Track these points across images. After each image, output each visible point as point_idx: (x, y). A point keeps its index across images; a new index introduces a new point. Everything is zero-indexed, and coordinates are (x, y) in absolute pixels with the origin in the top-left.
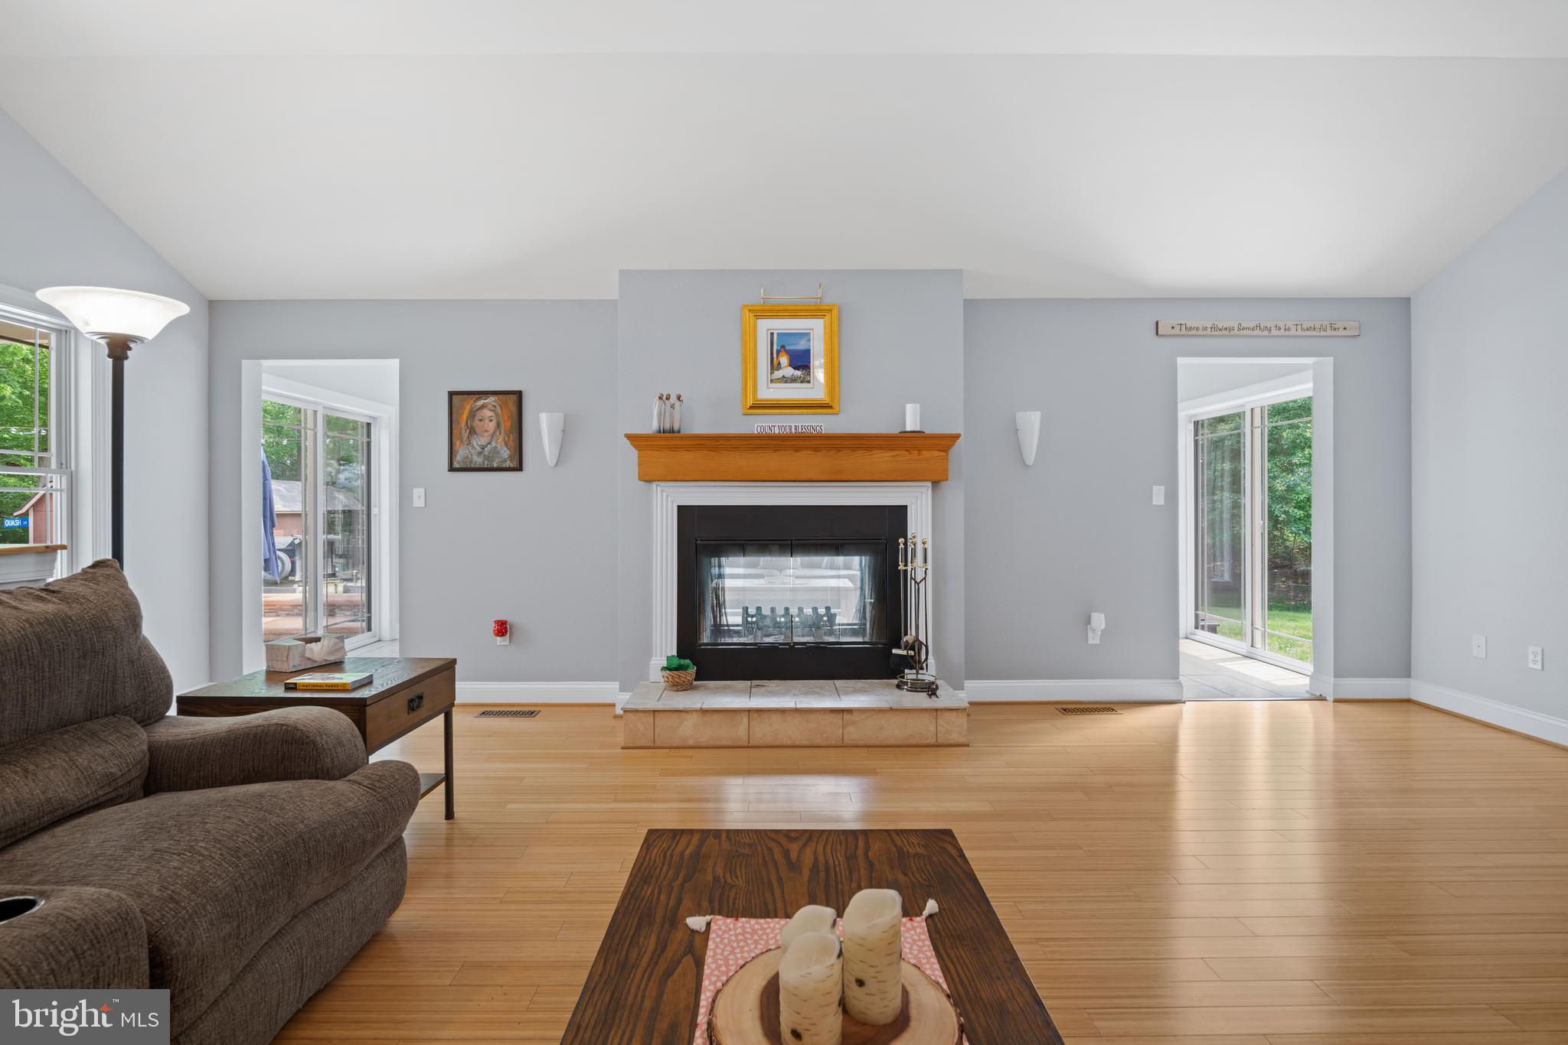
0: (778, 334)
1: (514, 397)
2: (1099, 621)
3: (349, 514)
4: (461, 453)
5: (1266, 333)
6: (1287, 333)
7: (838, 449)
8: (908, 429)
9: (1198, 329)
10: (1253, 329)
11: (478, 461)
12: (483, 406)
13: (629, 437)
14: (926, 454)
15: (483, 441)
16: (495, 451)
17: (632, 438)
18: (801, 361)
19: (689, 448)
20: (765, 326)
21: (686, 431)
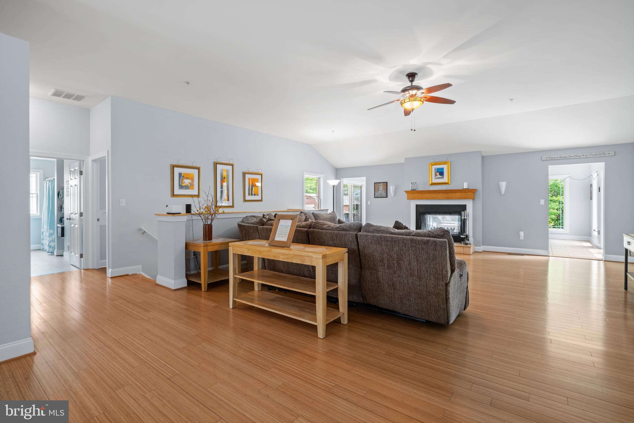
0: (437, 169)
1: (386, 183)
2: (522, 234)
3: (357, 205)
4: (376, 194)
5: (579, 157)
6: (586, 157)
7: (448, 193)
8: (465, 188)
9: (555, 158)
10: (574, 156)
11: (379, 196)
12: (380, 185)
13: (405, 191)
14: (468, 193)
15: (380, 192)
16: (382, 194)
17: (406, 192)
18: (442, 174)
19: (417, 193)
20: (434, 167)
21: (417, 190)
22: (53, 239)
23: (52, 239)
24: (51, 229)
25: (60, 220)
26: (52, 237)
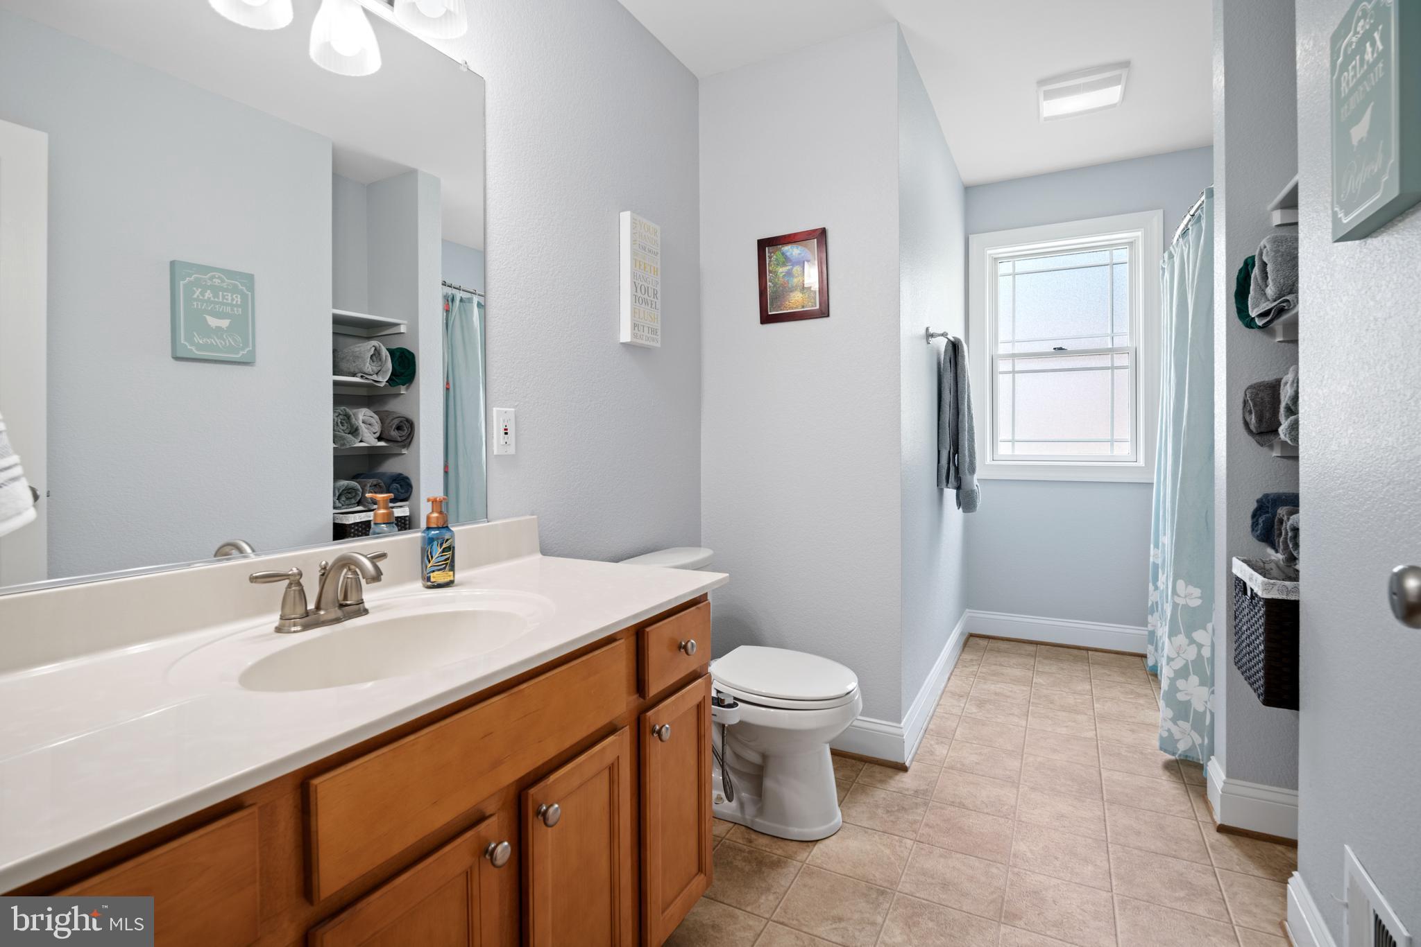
22: (1199, 655)
23: (1191, 653)
24: (1190, 582)
25: (1255, 515)
26: (1192, 641)
